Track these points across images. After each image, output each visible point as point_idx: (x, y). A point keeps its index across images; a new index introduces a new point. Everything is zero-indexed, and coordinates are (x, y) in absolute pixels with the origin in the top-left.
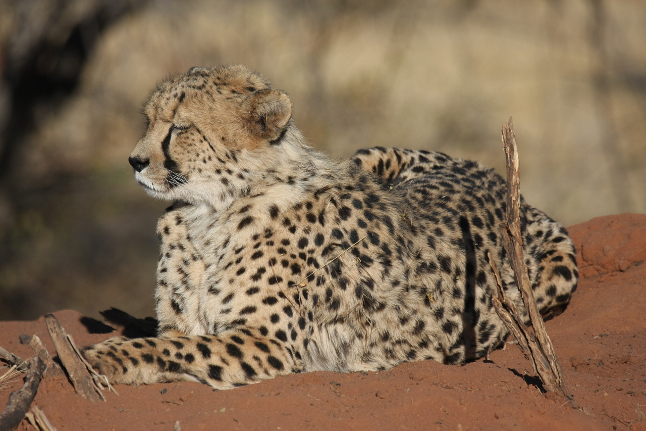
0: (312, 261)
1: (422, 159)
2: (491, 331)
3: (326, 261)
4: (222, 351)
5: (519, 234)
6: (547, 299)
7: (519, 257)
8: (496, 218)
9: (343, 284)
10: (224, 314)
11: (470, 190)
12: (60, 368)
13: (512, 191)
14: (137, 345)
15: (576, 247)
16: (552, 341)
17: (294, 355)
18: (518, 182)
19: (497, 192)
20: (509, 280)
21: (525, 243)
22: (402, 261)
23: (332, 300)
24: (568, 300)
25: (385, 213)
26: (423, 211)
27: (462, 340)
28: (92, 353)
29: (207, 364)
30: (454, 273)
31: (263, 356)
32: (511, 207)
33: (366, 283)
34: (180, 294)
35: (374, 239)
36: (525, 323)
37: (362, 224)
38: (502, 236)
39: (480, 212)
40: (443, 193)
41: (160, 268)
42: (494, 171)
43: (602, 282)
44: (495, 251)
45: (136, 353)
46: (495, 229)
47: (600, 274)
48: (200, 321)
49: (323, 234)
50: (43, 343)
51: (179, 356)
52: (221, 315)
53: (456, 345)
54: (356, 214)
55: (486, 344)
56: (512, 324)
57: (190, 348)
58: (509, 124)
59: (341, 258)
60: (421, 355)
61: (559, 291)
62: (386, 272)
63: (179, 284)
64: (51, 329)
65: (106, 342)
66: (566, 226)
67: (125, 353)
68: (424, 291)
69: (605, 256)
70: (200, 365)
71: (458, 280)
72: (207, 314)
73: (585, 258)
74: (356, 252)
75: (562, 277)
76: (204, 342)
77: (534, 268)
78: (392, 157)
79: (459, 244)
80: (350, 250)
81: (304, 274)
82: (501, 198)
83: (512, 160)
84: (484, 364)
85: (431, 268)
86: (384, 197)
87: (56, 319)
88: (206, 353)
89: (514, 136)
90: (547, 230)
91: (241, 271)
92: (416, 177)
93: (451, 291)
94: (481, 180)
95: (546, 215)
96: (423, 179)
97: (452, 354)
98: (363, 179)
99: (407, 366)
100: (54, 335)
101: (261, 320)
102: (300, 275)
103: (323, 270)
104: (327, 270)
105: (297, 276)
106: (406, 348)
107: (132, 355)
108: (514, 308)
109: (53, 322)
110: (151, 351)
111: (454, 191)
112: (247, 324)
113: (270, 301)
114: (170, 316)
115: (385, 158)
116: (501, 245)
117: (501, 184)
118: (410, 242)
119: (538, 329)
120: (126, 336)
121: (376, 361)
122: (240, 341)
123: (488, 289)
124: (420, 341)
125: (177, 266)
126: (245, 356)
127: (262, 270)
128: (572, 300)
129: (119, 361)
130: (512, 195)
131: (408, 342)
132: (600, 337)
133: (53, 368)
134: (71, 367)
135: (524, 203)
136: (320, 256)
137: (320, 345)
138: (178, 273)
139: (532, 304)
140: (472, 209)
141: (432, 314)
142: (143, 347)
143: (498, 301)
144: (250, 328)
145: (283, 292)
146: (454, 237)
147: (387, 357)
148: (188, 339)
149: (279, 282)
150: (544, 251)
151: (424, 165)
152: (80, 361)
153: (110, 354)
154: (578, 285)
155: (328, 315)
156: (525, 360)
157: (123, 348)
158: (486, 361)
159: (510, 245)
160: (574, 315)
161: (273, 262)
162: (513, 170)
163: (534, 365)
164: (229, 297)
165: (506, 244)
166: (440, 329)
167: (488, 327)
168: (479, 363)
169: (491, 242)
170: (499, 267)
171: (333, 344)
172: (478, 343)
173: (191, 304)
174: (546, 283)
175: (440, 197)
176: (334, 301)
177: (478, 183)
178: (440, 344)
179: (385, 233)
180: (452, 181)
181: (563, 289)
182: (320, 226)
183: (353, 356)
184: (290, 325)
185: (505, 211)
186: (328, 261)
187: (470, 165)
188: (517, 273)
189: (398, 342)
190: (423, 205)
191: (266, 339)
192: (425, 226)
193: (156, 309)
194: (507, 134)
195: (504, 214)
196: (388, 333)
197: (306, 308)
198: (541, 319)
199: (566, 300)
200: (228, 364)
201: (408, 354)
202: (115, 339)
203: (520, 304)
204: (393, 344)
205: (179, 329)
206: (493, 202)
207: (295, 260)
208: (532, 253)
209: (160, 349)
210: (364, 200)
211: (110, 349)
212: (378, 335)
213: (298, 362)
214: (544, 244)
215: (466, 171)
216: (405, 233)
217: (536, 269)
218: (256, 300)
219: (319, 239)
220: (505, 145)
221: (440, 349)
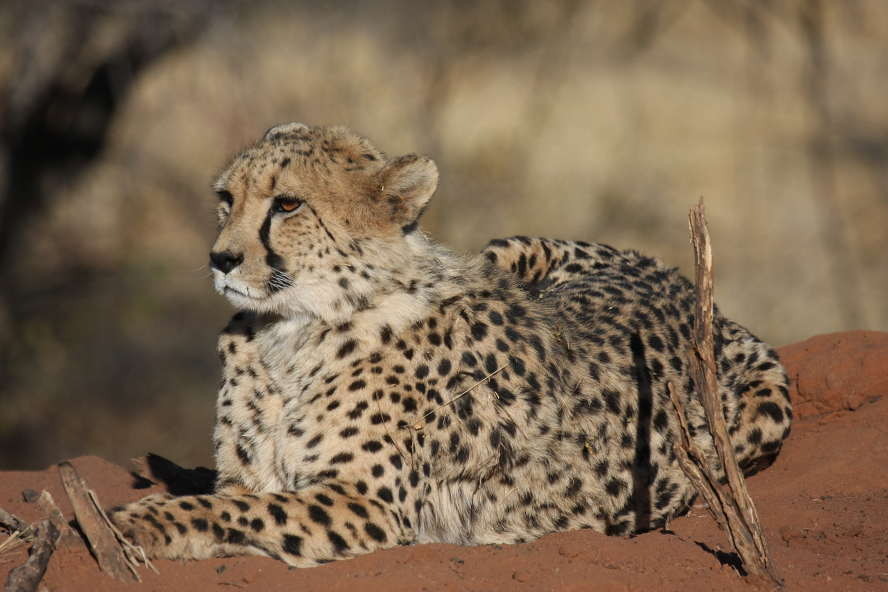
0: (433, 395)
1: (580, 254)
2: (673, 492)
3: (452, 395)
4: (302, 516)
5: (711, 357)
6: (749, 448)
7: (711, 389)
8: (681, 337)
9: (474, 428)
10: (308, 462)
11: (646, 299)
12: (78, 535)
13: (703, 298)
14: (186, 506)
15: (789, 377)
16: (755, 505)
17: (401, 522)
18: (711, 286)
19: (682, 301)
20: (698, 422)
21: (720, 371)
22: (555, 398)
23: (458, 449)
24: (777, 450)
25: (533, 332)
26: (583, 328)
27: (632, 504)
28: (123, 516)
29: (281, 533)
30: (624, 413)
31: (359, 523)
32: (701, 320)
33: (506, 428)
34: (250, 439)
35: (518, 367)
36: (718, 480)
37: (502, 346)
38: (689, 362)
39: (660, 329)
40: (609, 303)
41: (221, 399)
42: (678, 271)
43: (824, 424)
44: (679, 382)
45: (184, 517)
46: (680, 353)
47: (821, 414)
48: (277, 474)
49: (451, 360)
50: (56, 501)
51: (243, 521)
52: (304, 463)
53: (624, 511)
54: (495, 332)
55: (665, 510)
56: (701, 481)
57: (259, 511)
58: (699, 206)
59: (472, 393)
60: (575, 523)
61: (766, 437)
62: (532, 414)
63: (248, 424)
64: (67, 482)
65: (143, 500)
66: (775, 348)
67: (169, 517)
68: (582, 438)
69: (829, 388)
70: (272, 534)
71: (629, 422)
72: (286, 462)
73: (801, 392)
74: (493, 385)
75: (770, 418)
76: (278, 503)
77: (732, 405)
78: (538, 250)
79: (632, 374)
80: (486, 382)
81: (420, 412)
82: (688, 309)
83: (703, 256)
84: (662, 535)
85: (594, 407)
86: (531, 309)
87: (74, 470)
88: (280, 517)
89: (706, 223)
90: (751, 352)
91: (334, 406)
92: (571, 279)
93: (619, 438)
94: (661, 284)
95: (748, 332)
96: (581, 283)
97: (618, 523)
98: (504, 284)
99: (556, 537)
100: (70, 491)
101: (360, 473)
102: (415, 413)
103: (448, 408)
104: (453, 407)
105: (410, 414)
106: (554, 514)
107: (178, 520)
108: (704, 459)
109: (70, 473)
110: (206, 514)
111: (625, 299)
112: (339, 477)
113: (373, 447)
114: (234, 467)
115: (529, 252)
116: (687, 375)
117: (687, 290)
118: (566, 372)
119: (736, 488)
120: (170, 493)
121: (513, 531)
122: (329, 502)
123: (670, 435)
124: (575, 505)
125: (246, 398)
126: (335, 522)
127: (363, 406)
128: (783, 448)
129: (161, 527)
130: (702, 304)
131: (557, 507)
132: (821, 501)
133: (68, 536)
134: (93, 534)
135: (719, 316)
136: (444, 389)
137: (438, 509)
138: (247, 408)
139: (729, 454)
140: (649, 325)
141: (592, 469)
142: (194, 509)
143: (682, 449)
144: (344, 483)
145: (390, 435)
146: (625, 363)
147: (528, 526)
148: (256, 498)
149: (385, 421)
150: (746, 381)
151: (582, 262)
152: (107, 526)
153: (148, 518)
154: (792, 428)
155: (452, 469)
156: (718, 531)
157: (166, 510)
158: (664, 532)
159: (699, 372)
160: (786, 469)
161: (378, 395)
162: (704, 269)
163: (731, 538)
164: (317, 440)
165: (693, 370)
166: (602, 490)
167: (668, 487)
168: (656, 535)
169: (674, 370)
170: (685, 404)
171: (457, 508)
172: (653, 508)
173: (264, 453)
174: (748, 425)
175: (606, 308)
176: (461, 450)
177: (656, 288)
178: (601, 510)
179: (533, 359)
180: (621, 285)
181: (771, 434)
182: (447, 349)
183: (483, 525)
184: (398, 481)
185: (692, 327)
186: (455, 395)
187: (646, 262)
188: (708, 411)
189: (544, 507)
190: (583, 319)
191: (364, 499)
192: (587, 350)
193: (216, 456)
194: (696, 219)
195: (691, 330)
196: (531, 494)
197: (420, 458)
198: (741, 475)
199: (775, 448)
200: (309, 533)
201: (557, 523)
202: (157, 496)
203: (713, 455)
204: (537, 509)
205: (246, 485)
206: (677, 315)
207: (410, 393)
208: (730, 385)
209: (218, 511)
210: (505, 313)
211: (148, 510)
212: (518, 497)
213: (406, 531)
214: (747, 373)
215: (640, 272)
216: (559, 359)
217: (735, 406)
218: (352, 445)
219: (444, 367)
220: (693, 235)
221: (602, 515)
